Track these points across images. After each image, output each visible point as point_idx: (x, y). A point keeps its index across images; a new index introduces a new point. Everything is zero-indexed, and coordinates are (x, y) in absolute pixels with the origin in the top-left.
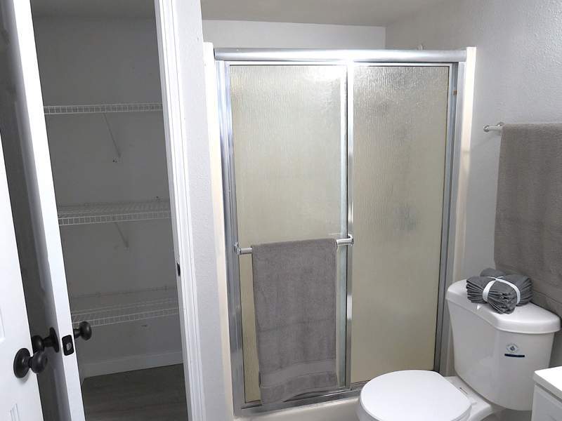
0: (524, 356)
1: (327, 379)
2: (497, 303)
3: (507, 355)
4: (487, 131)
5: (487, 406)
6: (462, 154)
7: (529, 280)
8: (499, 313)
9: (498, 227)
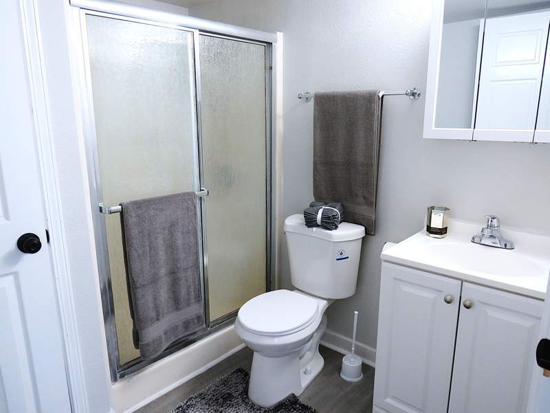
0: (348, 258)
1: (196, 321)
2: (328, 223)
3: (337, 260)
4: (300, 98)
5: (325, 302)
6: (277, 117)
7: (342, 205)
8: (331, 230)
9: (315, 169)
